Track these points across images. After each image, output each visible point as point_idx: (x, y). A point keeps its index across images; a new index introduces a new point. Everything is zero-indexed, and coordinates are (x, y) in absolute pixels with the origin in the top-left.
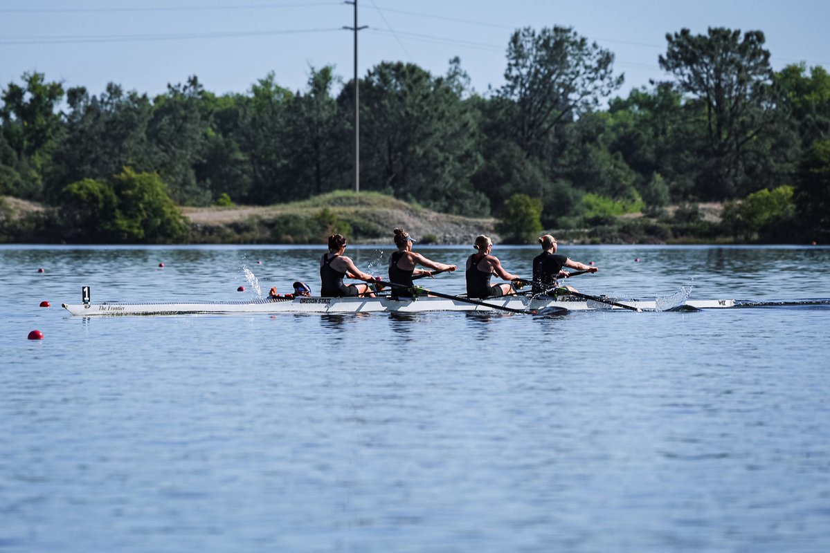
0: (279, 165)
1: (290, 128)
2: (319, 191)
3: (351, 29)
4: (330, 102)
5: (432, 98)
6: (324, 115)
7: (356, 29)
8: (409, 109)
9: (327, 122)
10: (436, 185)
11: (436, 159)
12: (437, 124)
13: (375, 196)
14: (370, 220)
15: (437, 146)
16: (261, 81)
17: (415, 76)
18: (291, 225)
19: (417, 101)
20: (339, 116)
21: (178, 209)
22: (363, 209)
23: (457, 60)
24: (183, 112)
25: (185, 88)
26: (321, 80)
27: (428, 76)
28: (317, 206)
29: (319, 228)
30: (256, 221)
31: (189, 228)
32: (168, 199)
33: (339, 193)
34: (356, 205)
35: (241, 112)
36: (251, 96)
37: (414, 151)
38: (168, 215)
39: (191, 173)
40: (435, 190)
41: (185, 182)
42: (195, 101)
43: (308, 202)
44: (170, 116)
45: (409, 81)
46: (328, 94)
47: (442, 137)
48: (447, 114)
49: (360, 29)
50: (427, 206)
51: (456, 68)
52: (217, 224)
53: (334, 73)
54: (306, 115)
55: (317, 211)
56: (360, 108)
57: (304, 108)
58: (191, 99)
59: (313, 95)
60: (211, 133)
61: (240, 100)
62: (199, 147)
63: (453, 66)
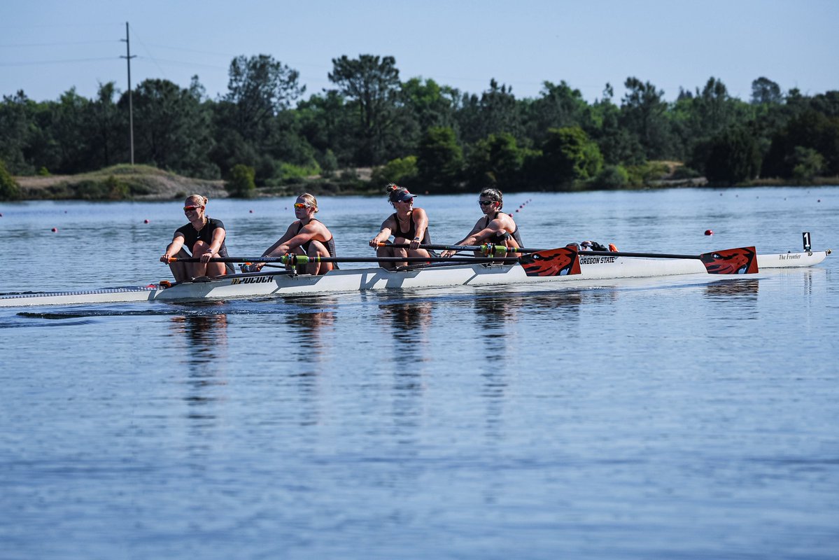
0: (79, 148)
1: (86, 124)
2: (107, 164)
3: (125, 57)
4: (113, 106)
5: (181, 102)
6: (109, 115)
7: (129, 58)
8: (165, 110)
9: (112, 119)
10: (184, 160)
11: (184, 142)
12: (184, 120)
13: (144, 167)
14: (141, 183)
15: (185, 133)
16: (67, 93)
17: (169, 88)
18: (89, 187)
19: (171, 104)
20: (119, 115)
21: (12, 178)
22: (136, 176)
23: (196, 77)
24: (14, 114)
25: (15, 98)
26: (107, 91)
27: (177, 88)
28: (105, 174)
29: (107, 189)
30: (65, 185)
31: (20, 190)
32: (5, 171)
33: (120, 166)
34: (132, 173)
35: (53, 114)
36: (60, 102)
37: (170, 137)
38: (6, 182)
39: (21, 154)
40: (184, 163)
41: (17, 161)
42: (22, 107)
43: (99, 172)
44: (6, 117)
45: (164, 91)
46: (111, 100)
47: (188, 128)
48: (191, 113)
49: (132, 57)
50: (179, 173)
51: (196, 82)
52: (39, 187)
53: (115, 87)
54: (97, 114)
55: (106, 178)
56: (133, 110)
57: (95, 110)
58: (19, 105)
59: (101, 102)
60: (34, 127)
61: (52, 104)
62: (26, 137)
63: (194, 81)
